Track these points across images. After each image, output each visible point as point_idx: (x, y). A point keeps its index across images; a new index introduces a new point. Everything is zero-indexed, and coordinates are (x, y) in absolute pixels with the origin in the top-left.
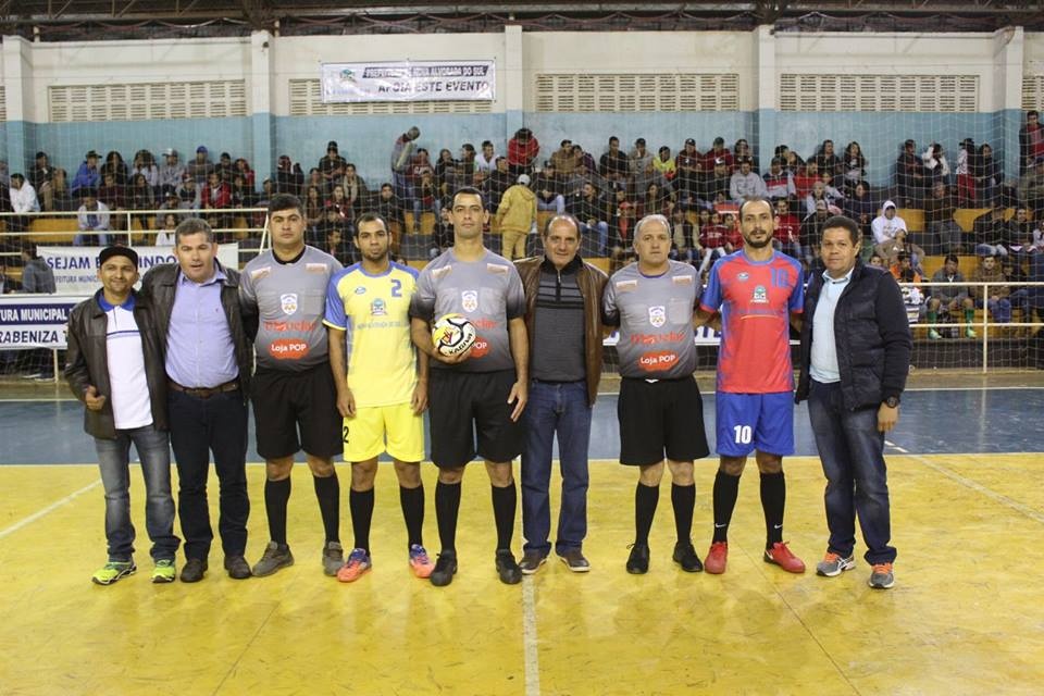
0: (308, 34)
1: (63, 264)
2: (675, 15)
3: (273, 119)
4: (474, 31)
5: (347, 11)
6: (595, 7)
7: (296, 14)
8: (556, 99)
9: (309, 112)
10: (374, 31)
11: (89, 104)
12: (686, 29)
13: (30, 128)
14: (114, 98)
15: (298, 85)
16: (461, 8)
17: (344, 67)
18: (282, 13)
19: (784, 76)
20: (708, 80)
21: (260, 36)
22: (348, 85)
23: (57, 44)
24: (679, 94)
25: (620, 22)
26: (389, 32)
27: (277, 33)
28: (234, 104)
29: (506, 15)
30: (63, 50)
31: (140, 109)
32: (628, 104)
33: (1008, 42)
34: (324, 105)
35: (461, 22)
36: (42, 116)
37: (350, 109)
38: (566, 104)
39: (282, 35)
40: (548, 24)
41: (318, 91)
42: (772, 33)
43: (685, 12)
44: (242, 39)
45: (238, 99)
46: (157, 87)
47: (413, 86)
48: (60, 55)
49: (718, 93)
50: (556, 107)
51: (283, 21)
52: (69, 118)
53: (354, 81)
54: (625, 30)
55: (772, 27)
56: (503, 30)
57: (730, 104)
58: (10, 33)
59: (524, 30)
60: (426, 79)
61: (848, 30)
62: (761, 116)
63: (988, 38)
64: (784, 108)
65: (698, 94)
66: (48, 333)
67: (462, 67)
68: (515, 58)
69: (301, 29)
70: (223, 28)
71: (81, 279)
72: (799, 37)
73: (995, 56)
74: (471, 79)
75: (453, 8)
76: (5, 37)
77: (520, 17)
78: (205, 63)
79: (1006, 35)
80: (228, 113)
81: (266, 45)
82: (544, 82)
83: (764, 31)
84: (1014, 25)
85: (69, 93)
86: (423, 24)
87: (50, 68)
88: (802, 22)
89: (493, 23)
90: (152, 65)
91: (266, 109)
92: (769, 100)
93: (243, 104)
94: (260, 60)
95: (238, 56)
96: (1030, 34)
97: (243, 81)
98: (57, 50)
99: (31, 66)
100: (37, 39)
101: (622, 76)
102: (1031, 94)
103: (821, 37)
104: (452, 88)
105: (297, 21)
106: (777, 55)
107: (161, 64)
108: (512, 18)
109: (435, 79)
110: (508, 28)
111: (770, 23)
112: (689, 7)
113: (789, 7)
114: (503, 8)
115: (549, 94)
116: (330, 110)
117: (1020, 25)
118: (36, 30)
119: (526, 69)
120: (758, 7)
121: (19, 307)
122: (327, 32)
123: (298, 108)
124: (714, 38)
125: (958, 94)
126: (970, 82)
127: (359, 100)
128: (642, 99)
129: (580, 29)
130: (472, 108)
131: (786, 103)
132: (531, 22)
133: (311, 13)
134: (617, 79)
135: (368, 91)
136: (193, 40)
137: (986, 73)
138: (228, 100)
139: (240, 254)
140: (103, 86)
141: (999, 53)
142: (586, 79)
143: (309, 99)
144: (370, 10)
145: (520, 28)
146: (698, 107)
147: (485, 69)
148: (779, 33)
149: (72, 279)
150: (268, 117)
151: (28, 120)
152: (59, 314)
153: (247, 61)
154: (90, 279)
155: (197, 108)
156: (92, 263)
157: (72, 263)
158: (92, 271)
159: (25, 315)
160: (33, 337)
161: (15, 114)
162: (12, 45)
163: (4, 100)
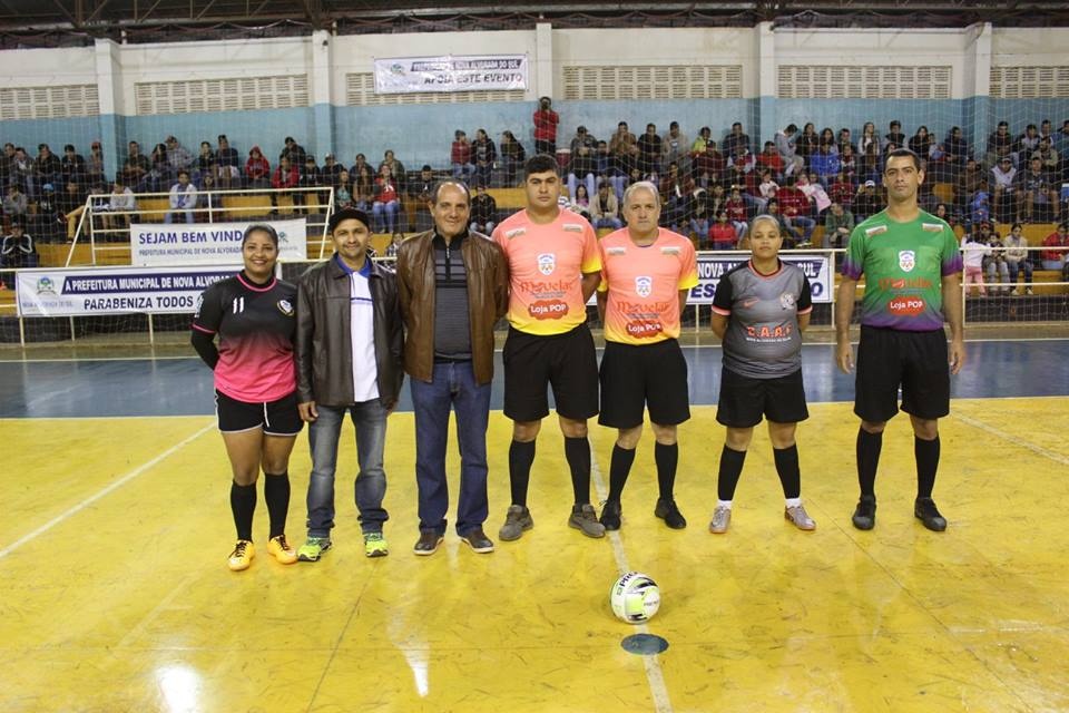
0: (361, 33)
1: (153, 239)
2: (685, 14)
3: (333, 109)
4: (508, 29)
5: (396, 13)
6: (615, 7)
7: (351, 15)
8: (581, 89)
9: (364, 102)
10: (420, 30)
11: (170, 99)
12: (696, 26)
13: (120, 121)
14: (192, 92)
15: (354, 79)
16: (497, 9)
17: (394, 62)
18: (338, 15)
19: (781, 68)
20: (715, 72)
21: (320, 36)
22: (398, 79)
23: (142, 45)
24: (689, 84)
25: (637, 20)
26: (433, 30)
27: (334, 32)
28: (297, 96)
29: (536, 14)
30: (148, 51)
31: (217, 101)
32: (644, 91)
33: (978, 36)
34: (376, 95)
35: (497, 21)
36: (130, 110)
37: (400, 99)
38: (590, 91)
39: (339, 34)
40: (572, 22)
41: (371, 84)
42: (772, 28)
43: (696, 11)
44: (304, 38)
45: (302, 92)
47: (454, 78)
48: (145, 56)
49: (723, 82)
50: (581, 95)
51: (339, 22)
52: (154, 111)
53: (404, 75)
54: (642, 27)
55: (772, 23)
56: (534, 27)
57: (735, 92)
58: (101, 37)
59: (553, 27)
60: (466, 72)
61: (836, 26)
62: (762, 102)
63: (960, 33)
64: (782, 95)
65: (706, 83)
66: (143, 299)
67: (498, 61)
68: (546, 53)
69: (356, 29)
70: (287, 29)
71: (169, 252)
72: (795, 32)
73: (966, 48)
74: (505, 71)
75: (489, 9)
76: (96, 40)
77: (549, 16)
78: (271, 60)
79: (976, 31)
80: (293, 104)
81: (325, 43)
82: (570, 73)
83: (765, 27)
84: (985, 21)
85: (153, 89)
86: (463, 23)
87: (137, 67)
88: (797, 19)
89: (526, 22)
90: (225, 62)
91: (327, 101)
92: (769, 89)
93: (306, 95)
94: (320, 56)
95: (300, 53)
96: (997, 29)
97: (306, 75)
98: (142, 51)
99: (121, 66)
100: (124, 41)
101: (639, 67)
102: (997, 83)
103: (814, 32)
104: (490, 79)
105: (351, 22)
106: (776, 49)
107: (232, 62)
108: (541, 17)
109: (474, 72)
110: (539, 26)
111: (770, 20)
112: (698, 6)
113: (787, 6)
114: (534, 8)
115: (576, 84)
116: (382, 100)
117: (989, 21)
118: (123, 34)
119: (555, 60)
120: (759, 6)
121: (117, 278)
122: (379, 31)
123: (354, 98)
124: (720, 34)
125: (933, 83)
126: (944, 71)
127: (408, 91)
128: (658, 89)
129: (601, 26)
130: (508, 97)
131: (784, 92)
132: (559, 20)
134: (635, 70)
135: (415, 83)
136: (261, 40)
137: (958, 63)
138: (292, 93)
139: (307, 227)
140: (183, 83)
141: (969, 46)
142: (608, 70)
143: (363, 90)
144: (417, 12)
145: (549, 25)
146: (707, 94)
147: (519, 62)
148: (777, 29)
149: (162, 252)
150: (328, 107)
151: (119, 113)
152: (153, 283)
153: (309, 57)
154: (177, 252)
155: (265, 100)
156: (179, 237)
157: (162, 238)
158: (180, 245)
159: (123, 284)
160: (131, 303)
161: (107, 108)
162: (103, 46)
163: (96, 96)
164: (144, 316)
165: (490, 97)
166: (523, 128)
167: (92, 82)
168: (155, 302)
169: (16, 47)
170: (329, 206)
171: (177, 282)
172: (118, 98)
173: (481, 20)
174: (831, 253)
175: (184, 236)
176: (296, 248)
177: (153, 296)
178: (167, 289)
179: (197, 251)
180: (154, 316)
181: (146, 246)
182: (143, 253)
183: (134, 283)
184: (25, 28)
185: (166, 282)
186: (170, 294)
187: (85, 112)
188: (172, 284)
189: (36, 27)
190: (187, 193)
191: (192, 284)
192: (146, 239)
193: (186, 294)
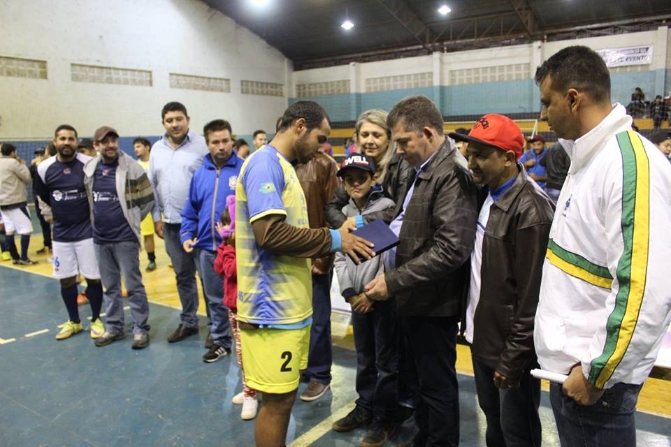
4: (643, 31)
5: (578, 28)
7: (554, 31)
10: (592, 36)
11: (465, 77)
13: (442, 88)
16: (636, 20)
18: (548, 32)
21: (537, 44)
23: (453, 53)
26: (599, 35)
27: (545, 41)
28: (525, 74)
29: (661, 21)
30: (456, 55)
31: (486, 78)
35: (637, 27)
36: (446, 83)
39: (547, 42)
45: (527, 71)
46: (493, 68)
47: (610, 60)
48: (455, 57)
51: (548, 35)
52: (457, 83)
56: (657, 29)
58: (435, 51)
67: (635, 49)
69: (558, 38)
70: (521, 41)
74: (638, 55)
75: (631, 21)
76: (433, 52)
77: (668, 21)
78: (512, 57)
81: (540, 47)
85: (457, 73)
86: (616, 30)
87: (450, 63)
89: (652, 26)
90: (490, 59)
93: (529, 73)
94: (537, 54)
95: (528, 52)
97: (529, 64)
98: (453, 55)
99: (443, 63)
100: (445, 52)
104: (629, 60)
105: (555, 35)
107: (495, 58)
108: (664, 22)
109: (620, 56)
110: (660, 28)
114: (659, 17)
118: (445, 48)
122: (570, 38)
130: (639, 69)
133: (561, 30)
136: (508, 47)
138: (523, 72)
140: (471, 69)
144: (589, 26)
145: (667, 27)
147: (647, 49)
151: (442, 85)
153: (531, 54)
155: (510, 76)
161: (436, 83)
162: (436, 55)
163: (432, 77)
165: (628, 69)
166: (648, 85)
167: (430, 70)
169: (399, 58)
172: (442, 79)
173: (627, 27)
184: (404, 49)
187: (427, 85)
189: (409, 48)
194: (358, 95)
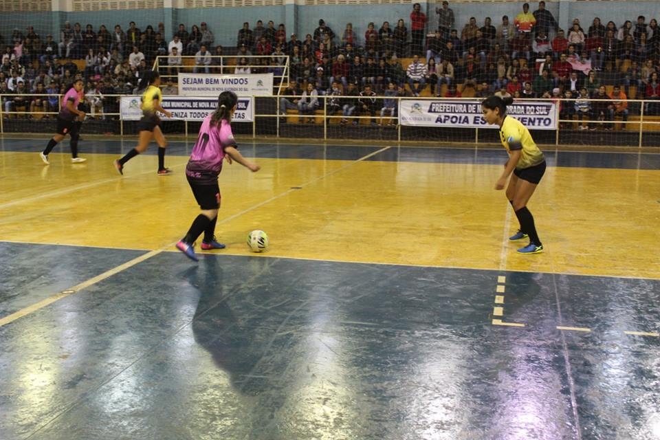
1: (190, 82)
3: (297, 7)
9: (316, 3)
13: (175, 12)
36: (181, 5)
52: (194, 6)
66: (183, 113)
71: (199, 89)
80: (274, 3)
91: (293, 3)
121: (171, 101)
139: (274, 78)
149: (194, 89)
150: (293, 6)
151: (174, 7)
152: (188, 105)
154: (203, 89)
156: (204, 81)
157: (195, 81)
158: (204, 85)
159: (173, 104)
160: (176, 115)
161: (168, 4)
164: (183, 122)
168: (189, 115)
170: (286, 67)
171: (201, 105)
174: (557, 101)
175: (207, 80)
176: (267, 90)
177: (188, 111)
178: (195, 108)
179: (214, 89)
180: (188, 122)
181: (186, 86)
182: (184, 89)
183: (179, 105)
185: (195, 105)
186: (197, 111)
187: (155, 6)
188: (198, 105)
190: (205, 56)
191: (208, 106)
192: (186, 81)
193: (205, 111)
194: (63, 15)
